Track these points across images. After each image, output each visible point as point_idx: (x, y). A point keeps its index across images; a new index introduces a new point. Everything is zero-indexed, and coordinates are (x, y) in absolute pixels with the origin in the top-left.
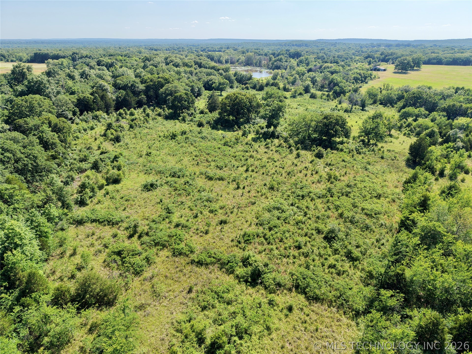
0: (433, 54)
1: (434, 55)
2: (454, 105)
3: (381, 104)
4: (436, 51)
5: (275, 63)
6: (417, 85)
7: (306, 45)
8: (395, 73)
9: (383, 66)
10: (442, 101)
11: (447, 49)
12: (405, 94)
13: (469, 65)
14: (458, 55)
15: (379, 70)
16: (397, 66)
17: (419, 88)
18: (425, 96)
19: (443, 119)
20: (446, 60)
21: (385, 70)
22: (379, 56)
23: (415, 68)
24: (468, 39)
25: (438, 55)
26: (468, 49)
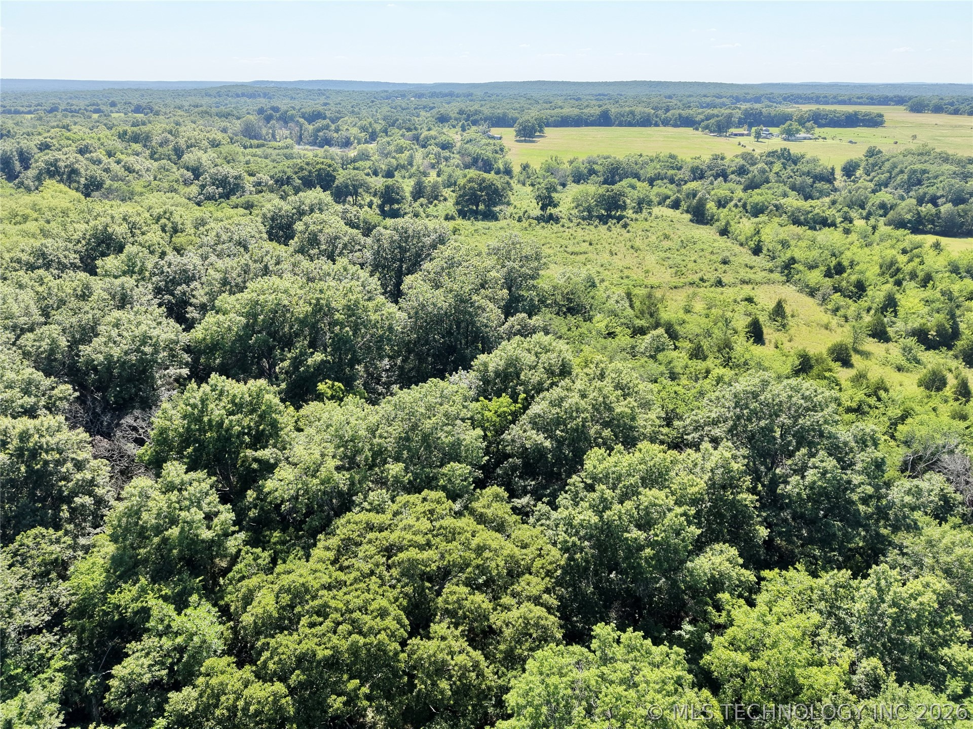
5: (321, 134)
15: (493, 138)
16: (518, 132)
21: (500, 138)
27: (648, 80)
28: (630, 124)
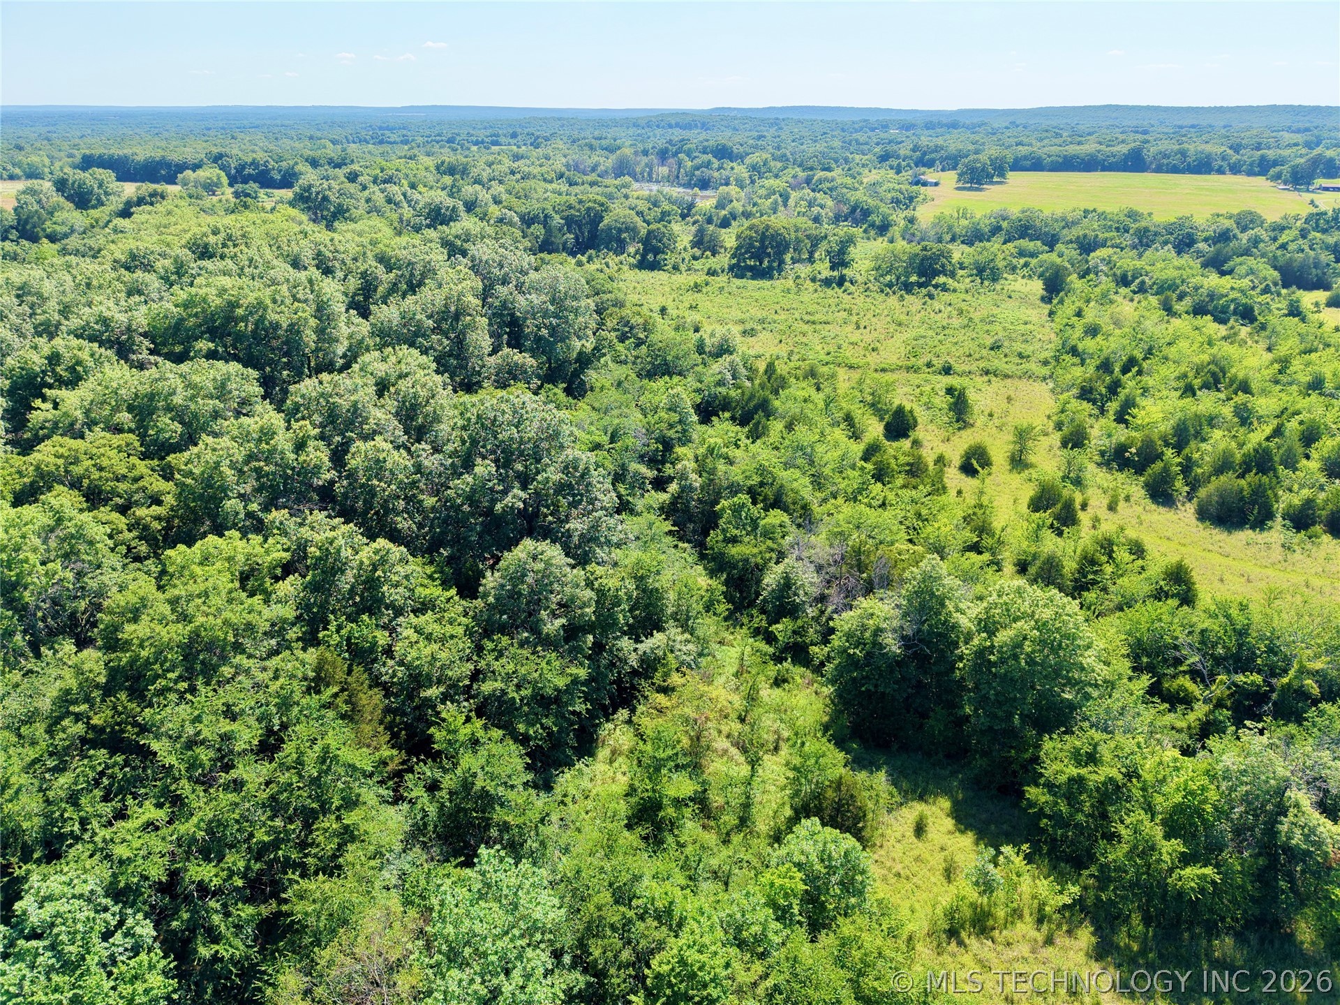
0: (1020, 148)
1: (1023, 150)
2: (1085, 236)
3: (963, 242)
4: (1025, 140)
6: (1020, 208)
7: (705, 127)
8: (958, 189)
9: (931, 175)
10: (1065, 232)
11: (1045, 134)
12: (1005, 225)
13: (1095, 170)
14: (1073, 149)
15: (925, 184)
16: (960, 175)
17: (1023, 212)
18: (1038, 223)
19: (1074, 252)
20: (1049, 160)
21: (936, 184)
22: (909, 153)
23: (995, 179)
24: (1085, 107)
25: (1030, 148)
26: (1089, 134)
27: (1296, 104)
28: (1175, 170)
